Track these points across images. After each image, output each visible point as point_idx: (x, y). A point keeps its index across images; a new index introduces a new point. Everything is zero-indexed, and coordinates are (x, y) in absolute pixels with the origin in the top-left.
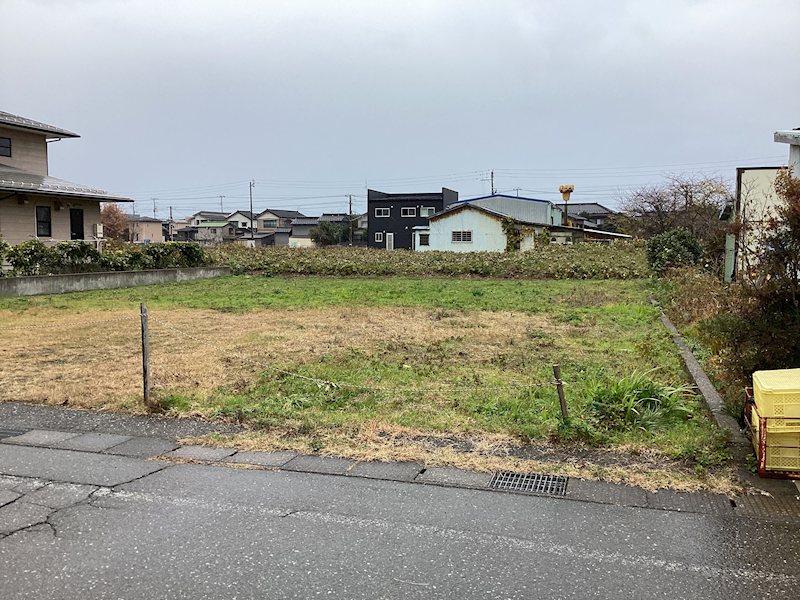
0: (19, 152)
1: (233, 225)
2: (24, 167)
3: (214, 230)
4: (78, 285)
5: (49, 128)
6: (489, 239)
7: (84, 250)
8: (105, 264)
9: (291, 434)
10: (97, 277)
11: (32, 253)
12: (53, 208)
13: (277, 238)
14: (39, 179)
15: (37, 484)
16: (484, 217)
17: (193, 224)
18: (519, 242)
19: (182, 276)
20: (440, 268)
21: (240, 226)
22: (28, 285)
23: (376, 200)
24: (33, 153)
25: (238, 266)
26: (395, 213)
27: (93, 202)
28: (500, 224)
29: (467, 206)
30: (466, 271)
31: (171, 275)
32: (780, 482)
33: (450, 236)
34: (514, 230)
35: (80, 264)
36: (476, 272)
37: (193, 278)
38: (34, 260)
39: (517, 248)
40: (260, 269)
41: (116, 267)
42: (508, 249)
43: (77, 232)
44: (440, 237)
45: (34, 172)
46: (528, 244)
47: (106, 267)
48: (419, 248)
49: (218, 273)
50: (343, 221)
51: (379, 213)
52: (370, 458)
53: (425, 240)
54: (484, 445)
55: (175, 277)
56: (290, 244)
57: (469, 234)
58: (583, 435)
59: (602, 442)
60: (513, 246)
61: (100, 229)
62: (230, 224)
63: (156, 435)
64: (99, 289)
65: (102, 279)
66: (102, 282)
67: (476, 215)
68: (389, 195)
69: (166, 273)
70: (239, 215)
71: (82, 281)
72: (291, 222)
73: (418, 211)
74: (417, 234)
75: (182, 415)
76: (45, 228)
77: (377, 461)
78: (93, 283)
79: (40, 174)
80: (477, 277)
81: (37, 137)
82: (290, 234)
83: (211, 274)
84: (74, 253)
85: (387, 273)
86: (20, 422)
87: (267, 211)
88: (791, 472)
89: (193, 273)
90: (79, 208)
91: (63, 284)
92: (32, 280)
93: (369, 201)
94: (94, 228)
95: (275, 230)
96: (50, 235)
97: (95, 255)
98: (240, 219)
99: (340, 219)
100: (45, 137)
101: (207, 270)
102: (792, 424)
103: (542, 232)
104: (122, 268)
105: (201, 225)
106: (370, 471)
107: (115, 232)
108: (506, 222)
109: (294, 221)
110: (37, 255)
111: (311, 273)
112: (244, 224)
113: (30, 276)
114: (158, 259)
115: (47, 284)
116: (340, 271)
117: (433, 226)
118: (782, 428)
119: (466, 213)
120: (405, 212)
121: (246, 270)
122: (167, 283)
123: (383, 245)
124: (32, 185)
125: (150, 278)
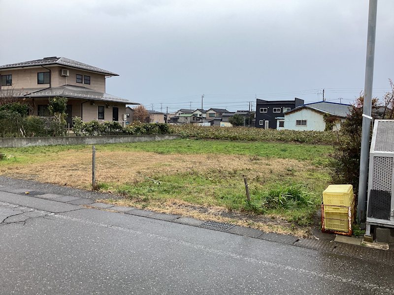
0: (93, 82)
1: (195, 116)
2: (95, 89)
3: (186, 118)
4: (111, 141)
5: (106, 72)
6: (316, 124)
7: (115, 126)
8: (124, 132)
9: (138, 201)
10: (120, 137)
11: (93, 126)
12: (105, 106)
13: (215, 122)
14: (102, 94)
15: (32, 210)
16: (314, 113)
17: (177, 115)
18: (332, 126)
19: (158, 138)
20: (279, 138)
21: (198, 116)
22: (90, 140)
23: (260, 104)
24: (99, 83)
25: (185, 135)
26: (270, 111)
27: (123, 104)
28: (322, 116)
29: (305, 107)
30: (292, 140)
31: (153, 138)
32: (329, 235)
33: (295, 122)
34: (330, 120)
35: (114, 132)
36: (298, 141)
37: (163, 139)
38: (94, 129)
39: (331, 129)
40: (194, 136)
41: (129, 133)
42: (326, 130)
43: (116, 117)
44: (290, 123)
45: (99, 91)
46: (337, 127)
47: (125, 133)
48: (279, 128)
49: (175, 137)
50: (247, 114)
51: (262, 110)
52: (162, 212)
53: (282, 125)
54: (212, 211)
55: (155, 138)
56: (221, 125)
57: (305, 121)
58: (255, 210)
59: (262, 213)
60: (329, 128)
61: (125, 116)
62: (193, 115)
63: (90, 198)
64: (121, 143)
65: (122, 138)
66: (122, 140)
67: (309, 112)
68: (268, 102)
69: (151, 137)
70: (198, 111)
71: (113, 139)
72: (221, 114)
73: (282, 109)
74: (278, 121)
75: (104, 191)
76: (102, 115)
77: (164, 213)
78: (118, 140)
79: (102, 92)
80: (298, 143)
81: (101, 76)
82: (221, 120)
83: (171, 138)
84: (111, 126)
85: (253, 140)
86: (45, 191)
87: (211, 109)
88: (337, 231)
89: (162, 137)
90: (117, 107)
91: (105, 140)
92: (92, 138)
93: (257, 105)
94: (123, 116)
95: (214, 118)
96: (103, 119)
97: (120, 128)
98: (199, 113)
99: (246, 113)
100: (105, 76)
101: (169, 136)
102: (336, 209)
103: (345, 121)
104: (132, 134)
105: (181, 115)
106: (158, 216)
107: (142, 118)
108: (325, 116)
109: (224, 114)
110: (95, 127)
111: (217, 139)
112: (200, 115)
113: (92, 136)
114: (148, 130)
115: (98, 140)
116: (231, 138)
117: (286, 117)
118: (331, 210)
119: (304, 112)
120: (275, 110)
121: (188, 136)
122: (151, 141)
123: (263, 127)
124: (97, 97)
125: (143, 139)
